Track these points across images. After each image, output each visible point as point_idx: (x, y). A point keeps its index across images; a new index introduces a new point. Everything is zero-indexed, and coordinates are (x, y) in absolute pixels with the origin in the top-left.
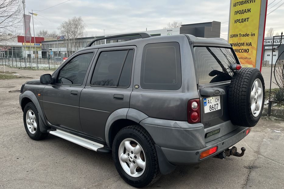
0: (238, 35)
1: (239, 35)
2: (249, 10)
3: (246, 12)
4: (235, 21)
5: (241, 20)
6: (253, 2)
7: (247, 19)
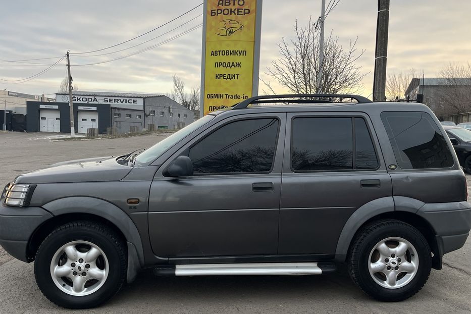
0: (223, 96)
1: (225, 96)
2: (239, 65)
3: (234, 66)
4: (216, 76)
5: (226, 76)
6: (243, 55)
7: (236, 76)
